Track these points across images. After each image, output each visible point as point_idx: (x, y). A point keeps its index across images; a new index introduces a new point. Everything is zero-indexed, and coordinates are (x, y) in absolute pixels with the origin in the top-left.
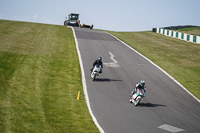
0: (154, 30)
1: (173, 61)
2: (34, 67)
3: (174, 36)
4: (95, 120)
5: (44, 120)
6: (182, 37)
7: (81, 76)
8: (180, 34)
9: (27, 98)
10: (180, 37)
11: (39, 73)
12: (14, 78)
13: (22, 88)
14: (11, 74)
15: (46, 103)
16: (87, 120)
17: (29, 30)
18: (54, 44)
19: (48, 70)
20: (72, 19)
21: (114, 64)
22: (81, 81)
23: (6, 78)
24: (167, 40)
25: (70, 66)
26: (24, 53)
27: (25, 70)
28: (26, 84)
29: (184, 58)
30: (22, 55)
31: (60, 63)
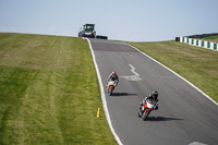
0: (178, 39)
1: (200, 72)
2: (48, 83)
3: (200, 45)
4: (117, 138)
5: (61, 140)
6: (209, 46)
7: (99, 92)
8: (206, 43)
9: (42, 117)
10: (206, 46)
11: (53, 89)
12: (26, 96)
13: (36, 106)
14: (23, 91)
15: (63, 122)
16: (109, 139)
17: (41, 43)
18: (68, 57)
19: (64, 86)
20: (87, 30)
21: (136, 77)
22: (100, 97)
23: (18, 96)
24: (192, 49)
25: (88, 80)
26: (36, 67)
27: (38, 86)
28: (40, 102)
29: (212, 68)
30: (34, 71)
31: (76, 78)
